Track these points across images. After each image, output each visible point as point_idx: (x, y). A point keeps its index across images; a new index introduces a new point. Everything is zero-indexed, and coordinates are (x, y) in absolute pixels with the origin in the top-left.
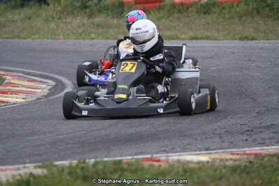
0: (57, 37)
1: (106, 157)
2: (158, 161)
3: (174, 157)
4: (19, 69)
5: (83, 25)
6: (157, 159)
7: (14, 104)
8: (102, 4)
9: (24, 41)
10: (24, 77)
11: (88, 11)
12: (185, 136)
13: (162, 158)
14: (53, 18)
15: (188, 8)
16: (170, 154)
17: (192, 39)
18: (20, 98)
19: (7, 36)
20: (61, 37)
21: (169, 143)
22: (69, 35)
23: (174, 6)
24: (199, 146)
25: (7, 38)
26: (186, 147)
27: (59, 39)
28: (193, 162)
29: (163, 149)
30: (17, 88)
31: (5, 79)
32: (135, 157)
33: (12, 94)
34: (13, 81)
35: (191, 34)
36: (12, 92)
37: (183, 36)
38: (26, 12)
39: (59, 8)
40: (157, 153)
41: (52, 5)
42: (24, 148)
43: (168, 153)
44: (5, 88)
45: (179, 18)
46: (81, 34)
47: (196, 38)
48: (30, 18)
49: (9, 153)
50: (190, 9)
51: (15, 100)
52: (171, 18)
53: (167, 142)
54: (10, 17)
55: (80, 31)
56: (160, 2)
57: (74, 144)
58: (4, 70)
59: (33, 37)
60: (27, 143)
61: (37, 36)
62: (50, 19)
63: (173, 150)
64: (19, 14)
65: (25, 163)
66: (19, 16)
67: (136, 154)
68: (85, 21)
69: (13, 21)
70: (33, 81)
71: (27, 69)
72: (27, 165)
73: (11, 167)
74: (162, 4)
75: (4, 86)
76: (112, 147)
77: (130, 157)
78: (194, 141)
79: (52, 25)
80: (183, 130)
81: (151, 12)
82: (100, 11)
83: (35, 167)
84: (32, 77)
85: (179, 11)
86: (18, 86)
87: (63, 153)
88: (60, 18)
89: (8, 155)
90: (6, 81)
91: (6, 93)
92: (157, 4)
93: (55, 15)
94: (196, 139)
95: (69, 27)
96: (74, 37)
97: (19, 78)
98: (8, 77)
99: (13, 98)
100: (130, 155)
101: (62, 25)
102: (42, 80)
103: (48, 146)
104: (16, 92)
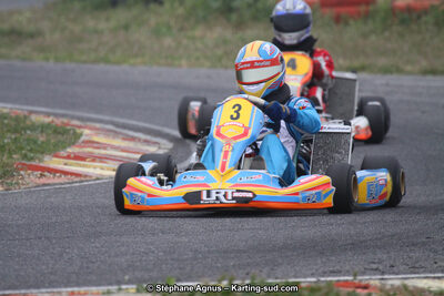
0: (177, 63)
1: (269, 277)
2: (366, 287)
3: (394, 281)
4: (107, 118)
5: (225, 42)
6: (364, 283)
7: (98, 179)
8: (260, 5)
9: (116, 68)
10: (116, 132)
11: (234, 17)
12: (413, 245)
13: (372, 282)
14: (169, 28)
15: (419, 17)
16: (386, 277)
17: (425, 72)
18: (108, 169)
19: (84, 58)
20: (184, 62)
21: (385, 256)
22: (198, 59)
23: (393, 11)
24: (440, 264)
25: (85, 62)
26: (417, 265)
27: (180, 66)
28: (430, 292)
29: (374, 266)
30: (103, 152)
31: (81, 134)
32: (323, 279)
33: (93, 161)
34: (96, 139)
35: (424, 64)
36: (95, 158)
37: (409, 68)
38: (120, 15)
39: (180, 11)
40: (363, 274)
41: (167, 5)
42: (117, 256)
43: (383, 273)
44: (81, 150)
45: (401, 35)
46: (220, 59)
47: (433, 72)
48: (126, 27)
49: (91, 265)
50: (424, 19)
51: (98, 172)
52: (387, 34)
53: (380, 255)
54: (91, 23)
55: (219, 52)
56: (367, 4)
57: (209, 252)
58: (79, 118)
59: (132, 61)
60: (123, 249)
61: (139, 60)
62: (164, 30)
63: (392, 269)
64: (108, 19)
65: (119, 283)
66: (106, 23)
67: (324, 274)
68: (228, 34)
69: (96, 32)
70: (133, 139)
71: (122, 117)
72: (124, 287)
73: (94, 289)
74: (371, 8)
75: (80, 147)
76: (280, 261)
77: (314, 279)
78: (432, 255)
79: (168, 41)
80: (412, 234)
81: (352, 22)
82: (255, 18)
83: (138, 291)
84: (131, 133)
85: (403, 22)
86: (105, 147)
87: (188, 268)
88: (182, 29)
89: (88, 268)
90: (83, 138)
91: (83, 159)
92: (362, 8)
93: (172, 23)
94: (436, 252)
95: (199, 45)
96: (208, 64)
97: (107, 132)
98: (86, 131)
99: (95, 168)
100: (313, 275)
101: (185, 42)
102: (148, 137)
103: (161, 254)
104: (102, 159)
